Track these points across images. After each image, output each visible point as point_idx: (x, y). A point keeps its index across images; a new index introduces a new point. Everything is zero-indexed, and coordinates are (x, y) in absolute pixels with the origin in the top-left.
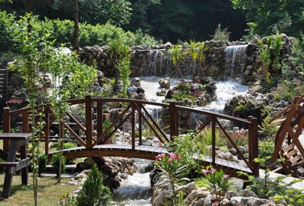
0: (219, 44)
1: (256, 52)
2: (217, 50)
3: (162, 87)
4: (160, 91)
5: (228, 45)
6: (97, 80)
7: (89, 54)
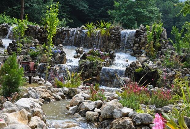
0: (117, 29)
1: (141, 35)
2: (115, 32)
3: (77, 53)
4: (76, 55)
5: (122, 30)
6: (34, 45)
7: (31, 29)
